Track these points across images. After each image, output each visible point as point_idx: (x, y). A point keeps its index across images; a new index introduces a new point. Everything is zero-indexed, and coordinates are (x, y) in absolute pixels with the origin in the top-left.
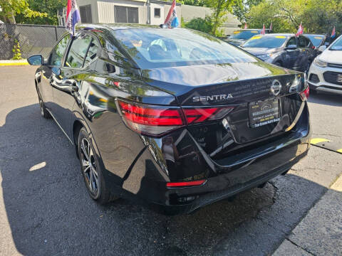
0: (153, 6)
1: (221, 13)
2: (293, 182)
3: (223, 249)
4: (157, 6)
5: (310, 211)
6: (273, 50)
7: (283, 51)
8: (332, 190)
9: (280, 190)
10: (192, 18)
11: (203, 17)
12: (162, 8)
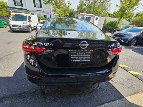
0: (96, 17)
1: (121, 20)
2: (108, 87)
3: (56, 101)
4: (97, 17)
5: (105, 104)
6: (135, 33)
7: (140, 34)
8: (126, 99)
9: (99, 88)
10: (110, 21)
11: (114, 21)
12: (98, 18)
